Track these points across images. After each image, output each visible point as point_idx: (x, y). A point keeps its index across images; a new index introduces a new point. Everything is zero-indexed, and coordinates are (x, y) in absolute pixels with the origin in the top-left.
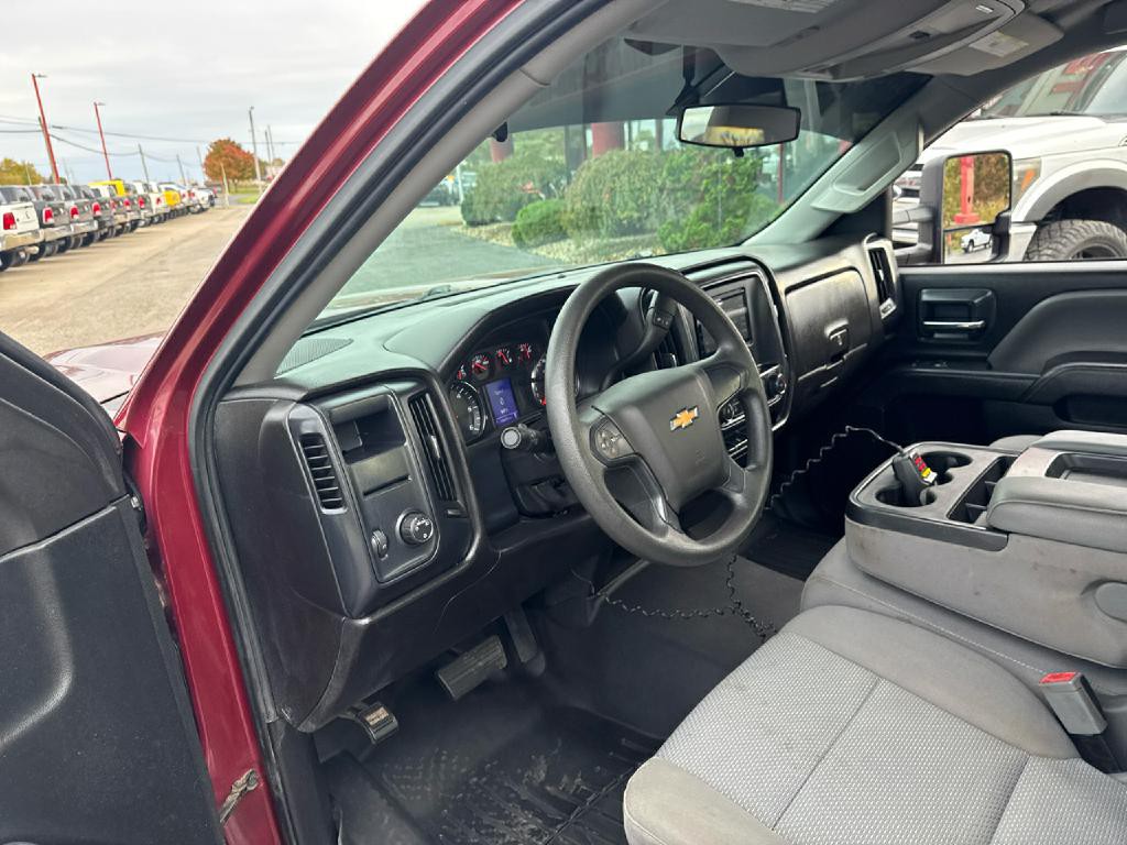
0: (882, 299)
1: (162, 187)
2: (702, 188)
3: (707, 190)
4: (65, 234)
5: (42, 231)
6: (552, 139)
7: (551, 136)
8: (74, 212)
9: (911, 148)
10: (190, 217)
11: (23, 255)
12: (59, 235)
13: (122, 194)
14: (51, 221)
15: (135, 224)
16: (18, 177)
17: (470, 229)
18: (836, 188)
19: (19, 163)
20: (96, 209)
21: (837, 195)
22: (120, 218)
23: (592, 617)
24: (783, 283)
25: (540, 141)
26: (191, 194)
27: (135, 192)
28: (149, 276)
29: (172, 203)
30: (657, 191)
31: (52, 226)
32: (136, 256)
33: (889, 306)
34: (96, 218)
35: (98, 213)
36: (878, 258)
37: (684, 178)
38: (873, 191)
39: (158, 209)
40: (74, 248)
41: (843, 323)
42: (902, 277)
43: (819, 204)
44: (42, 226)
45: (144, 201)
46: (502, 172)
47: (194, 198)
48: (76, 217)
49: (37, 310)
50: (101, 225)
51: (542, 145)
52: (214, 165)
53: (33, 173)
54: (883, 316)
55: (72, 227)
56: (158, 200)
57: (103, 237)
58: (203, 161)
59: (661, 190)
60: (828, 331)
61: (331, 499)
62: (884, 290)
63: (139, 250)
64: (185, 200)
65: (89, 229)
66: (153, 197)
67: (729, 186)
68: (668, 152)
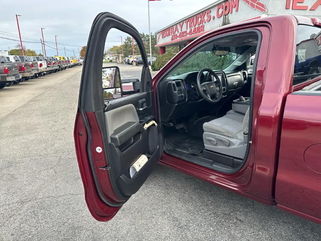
0: (244, 80)
1: (71, 58)
2: (216, 63)
3: (217, 63)
4: (52, 69)
5: (48, 68)
6: (174, 49)
7: (174, 48)
8: (54, 64)
9: (249, 56)
10: (78, 66)
11: (42, 74)
12: (51, 69)
13: (62, 59)
14: (49, 66)
15: (66, 68)
16: (31, 54)
17: (153, 72)
18: (238, 62)
19: (32, 50)
20: (59, 63)
21: (238, 63)
22: (64, 66)
23: (195, 124)
24: (227, 76)
25: (171, 49)
26: (79, 60)
27: (65, 59)
28: (74, 80)
29: (75, 62)
30: (204, 63)
31: (49, 67)
32: (68, 75)
33: (246, 81)
34: (59, 65)
35: (59, 64)
36: (244, 74)
37: (211, 60)
38: (243, 62)
39: (72, 64)
40: (52, 73)
41: (237, 83)
42: (248, 77)
43: (235, 64)
44: (48, 67)
45: (69, 61)
46: (163, 57)
47: (79, 61)
48: (54, 65)
49: (51, 87)
50: (60, 67)
51: (171, 50)
52: (83, 53)
53: (35, 53)
54: (245, 83)
55: (54, 67)
56: (72, 62)
57: (59, 70)
58: (80, 52)
59: (205, 64)
60: (234, 84)
61: (175, 90)
62: (245, 79)
63: (69, 74)
64: (77, 62)
65: (57, 68)
66: (71, 61)
67: (222, 63)
68: (207, 54)
